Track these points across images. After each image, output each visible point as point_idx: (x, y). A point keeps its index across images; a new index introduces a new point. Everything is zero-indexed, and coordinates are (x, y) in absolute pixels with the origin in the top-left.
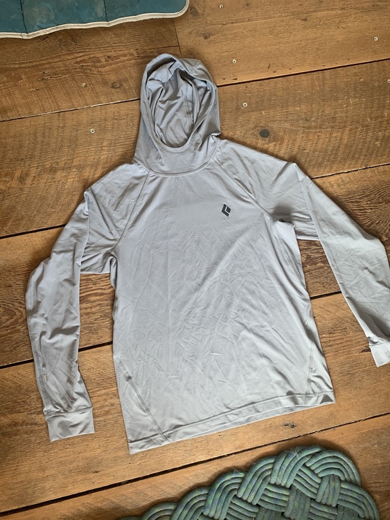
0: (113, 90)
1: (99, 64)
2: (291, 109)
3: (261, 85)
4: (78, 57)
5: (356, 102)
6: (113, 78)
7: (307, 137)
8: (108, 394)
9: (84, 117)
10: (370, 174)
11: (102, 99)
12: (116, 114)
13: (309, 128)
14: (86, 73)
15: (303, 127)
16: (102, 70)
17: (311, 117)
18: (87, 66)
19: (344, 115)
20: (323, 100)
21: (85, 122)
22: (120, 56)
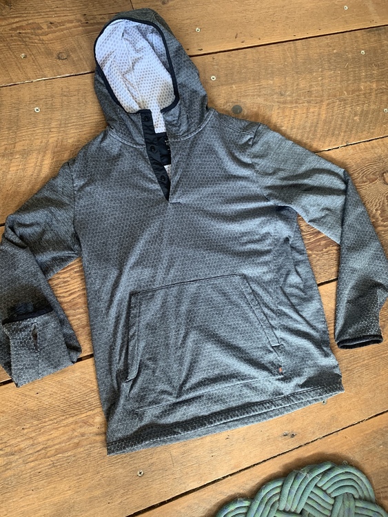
0: (59, 62)
1: (40, 31)
2: (264, 83)
3: (229, 56)
4: (14, 23)
5: (331, 75)
6: (58, 47)
7: (283, 112)
8: (76, 423)
9: (26, 94)
10: (352, 151)
11: (46, 72)
12: (64, 90)
13: (285, 102)
14: (25, 42)
15: (278, 102)
16: (44, 38)
17: (285, 92)
18: (26, 33)
19: (320, 88)
20: (297, 72)
21: (27, 99)
22: (65, 22)
